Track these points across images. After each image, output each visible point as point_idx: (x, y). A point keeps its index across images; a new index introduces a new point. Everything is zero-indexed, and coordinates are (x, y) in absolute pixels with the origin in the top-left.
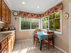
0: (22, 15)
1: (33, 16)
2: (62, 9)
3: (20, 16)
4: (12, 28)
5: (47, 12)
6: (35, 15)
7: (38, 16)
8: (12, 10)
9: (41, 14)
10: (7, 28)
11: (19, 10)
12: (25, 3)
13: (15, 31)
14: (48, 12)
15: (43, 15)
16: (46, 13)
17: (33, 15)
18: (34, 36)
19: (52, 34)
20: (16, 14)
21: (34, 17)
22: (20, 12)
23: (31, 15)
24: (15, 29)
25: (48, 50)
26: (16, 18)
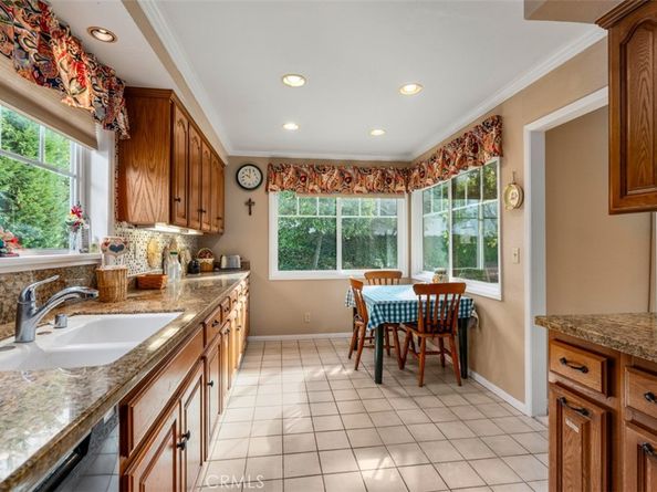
0: (286, 180)
1: (350, 178)
2: (500, 152)
3: (271, 186)
4: (229, 259)
5: (440, 159)
6: (363, 170)
7: (386, 180)
8: (229, 158)
9: (410, 159)
10: (210, 261)
11: (267, 154)
12: (297, 127)
13: (246, 274)
14: (444, 157)
15: (423, 175)
16: (434, 159)
17: (351, 175)
18: (355, 310)
19: (442, 297)
20: (250, 177)
21: (357, 188)
22: (270, 165)
23: (342, 173)
24: (245, 266)
25: (421, 385)
26: (250, 203)
